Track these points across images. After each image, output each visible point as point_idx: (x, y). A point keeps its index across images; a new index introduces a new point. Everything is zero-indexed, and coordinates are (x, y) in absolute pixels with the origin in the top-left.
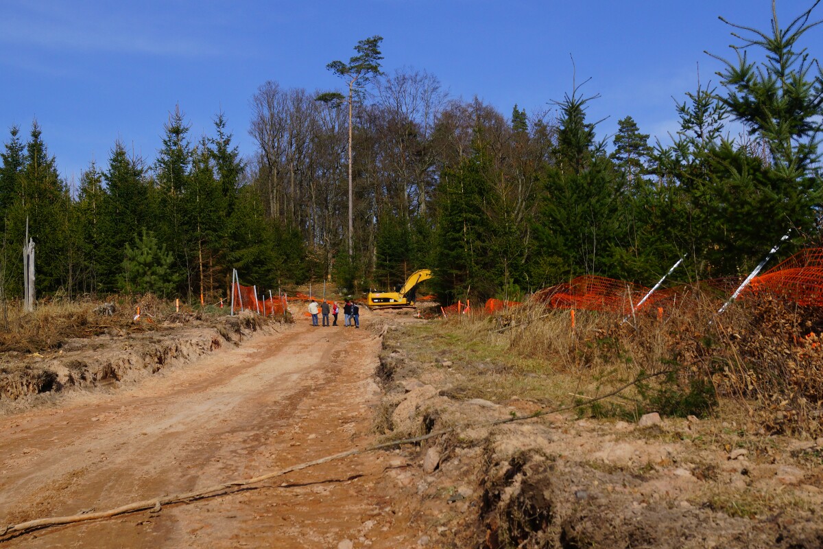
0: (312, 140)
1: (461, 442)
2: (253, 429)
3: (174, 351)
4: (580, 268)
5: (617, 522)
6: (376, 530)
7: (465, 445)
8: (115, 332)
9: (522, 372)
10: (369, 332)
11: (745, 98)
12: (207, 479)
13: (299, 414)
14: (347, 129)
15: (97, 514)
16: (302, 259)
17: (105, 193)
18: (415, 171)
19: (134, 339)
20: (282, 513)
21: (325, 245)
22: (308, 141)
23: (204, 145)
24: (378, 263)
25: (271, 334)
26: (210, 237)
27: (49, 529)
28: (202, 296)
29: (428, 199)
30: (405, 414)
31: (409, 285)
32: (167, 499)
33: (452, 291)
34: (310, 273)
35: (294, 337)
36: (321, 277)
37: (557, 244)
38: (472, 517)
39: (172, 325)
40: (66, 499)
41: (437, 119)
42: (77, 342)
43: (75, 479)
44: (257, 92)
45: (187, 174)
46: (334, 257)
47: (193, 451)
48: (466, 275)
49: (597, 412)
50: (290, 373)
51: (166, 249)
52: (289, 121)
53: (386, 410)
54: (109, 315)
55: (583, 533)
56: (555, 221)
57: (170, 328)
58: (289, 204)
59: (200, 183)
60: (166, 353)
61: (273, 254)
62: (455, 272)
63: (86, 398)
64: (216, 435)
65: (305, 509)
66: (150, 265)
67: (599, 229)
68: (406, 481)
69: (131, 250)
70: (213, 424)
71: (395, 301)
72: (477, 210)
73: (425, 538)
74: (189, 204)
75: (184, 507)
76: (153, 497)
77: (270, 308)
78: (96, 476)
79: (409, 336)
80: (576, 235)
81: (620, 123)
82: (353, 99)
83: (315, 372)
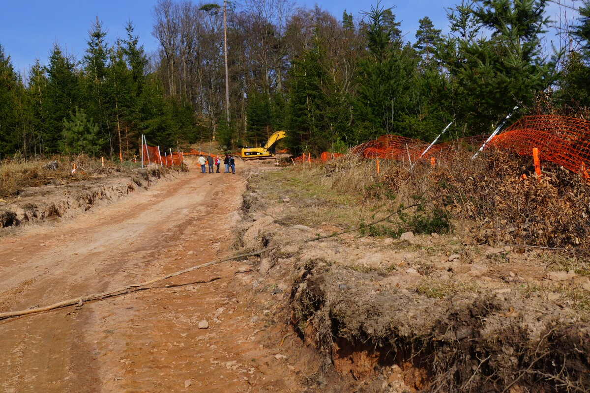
0: (198, 39)
1: (282, 254)
2: (151, 249)
3: (100, 195)
4: (384, 129)
5: (360, 303)
6: (225, 314)
7: (284, 257)
8: (58, 182)
9: (334, 205)
10: (240, 177)
11: (489, 12)
12: (116, 283)
13: (184, 237)
14: (223, 30)
15: (40, 309)
16: (194, 125)
17: (47, 82)
18: (273, 59)
19: (71, 187)
20: (163, 305)
21: (210, 115)
22: (195, 39)
23: (118, 44)
24: (248, 127)
25: (171, 180)
26: (125, 112)
27: (8, 320)
28: (121, 154)
29: (283, 79)
30: (251, 236)
31: (271, 142)
32: (87, 298)
33: (300, 146)
34: (200, 135)
35: (188, 182)
36: (208, 138)
37: (367, 113)
38: (285, 303)
39: (99, 176)
40: (20, 300)
41: (288, 22)
42: (30, 190)
43: (26, 286)
44: (157, 4)
45: (106, 66)
46: (216, 123)
47: (108, 265)
48: (309, 134)
49: (374, 232)
50: (181, 208)
51: (93, 121)
52: (181, 25)
53: (240, 234)
54: (54, 170)
55: (340, 311)
56: (365, 97)
57: (98, 178)
58: (183, 85)
59: (116, 73)
60: (94, 196)
61: (172, 122)
62: (301, 133)
63: (37, 230)
64: (125, 254)
65: (179, 301)
66: (82, 133)
67: (396, 101)
68: (248, 281)
69: (67, 123)
70: (124, 246)
71: (261, 154)
72: (316, 88)
73: (255, 318)
74: (109, 89)
75: (99, 302)
76: (77, 297)
77: (171, 161)
78: (41, 284)
79: (266, 180)
80: (380, 107)
81: (420, 21)
82: (227, 8)
83: (199, 207)
